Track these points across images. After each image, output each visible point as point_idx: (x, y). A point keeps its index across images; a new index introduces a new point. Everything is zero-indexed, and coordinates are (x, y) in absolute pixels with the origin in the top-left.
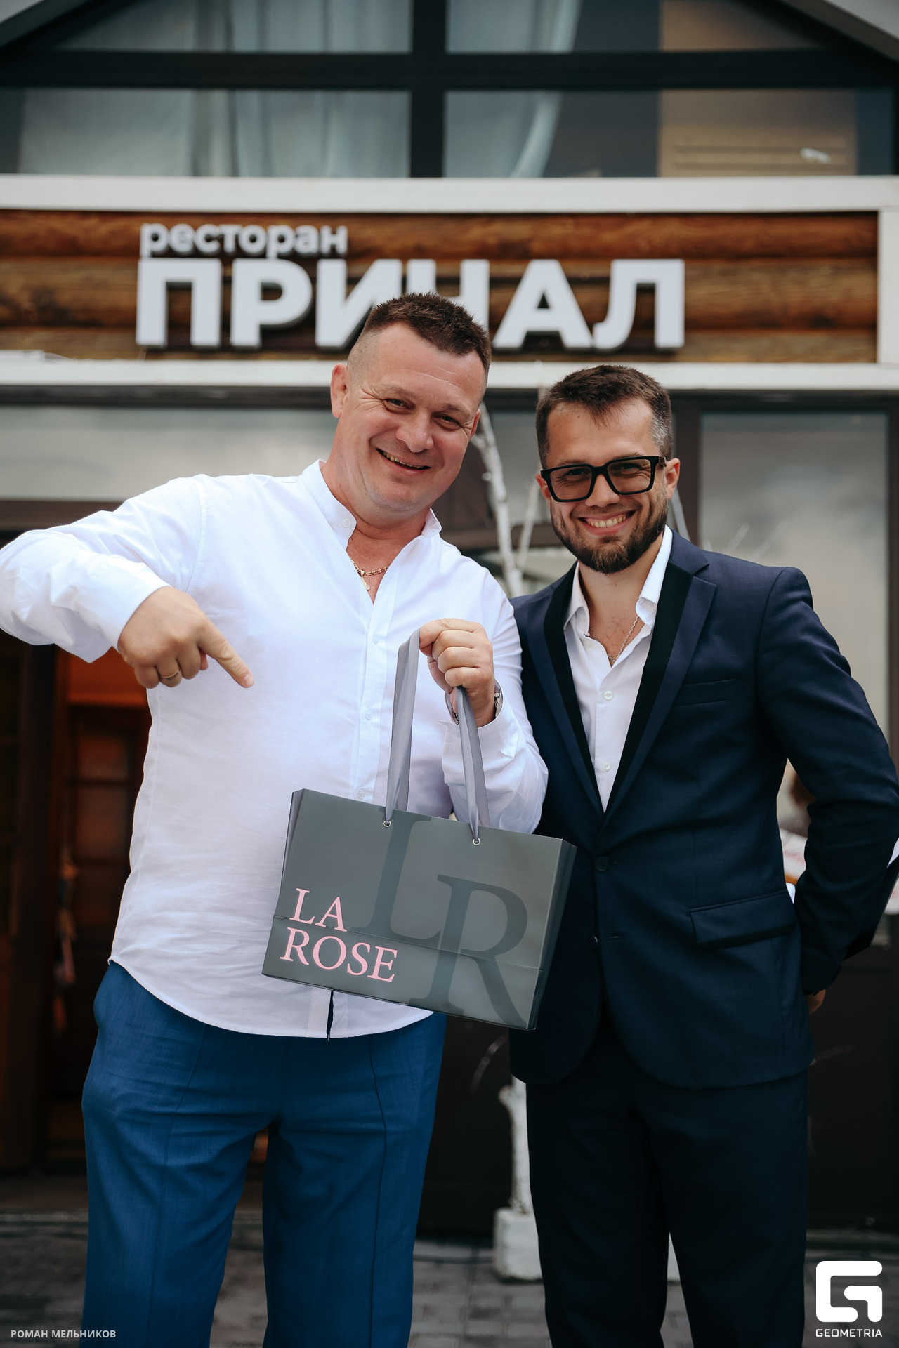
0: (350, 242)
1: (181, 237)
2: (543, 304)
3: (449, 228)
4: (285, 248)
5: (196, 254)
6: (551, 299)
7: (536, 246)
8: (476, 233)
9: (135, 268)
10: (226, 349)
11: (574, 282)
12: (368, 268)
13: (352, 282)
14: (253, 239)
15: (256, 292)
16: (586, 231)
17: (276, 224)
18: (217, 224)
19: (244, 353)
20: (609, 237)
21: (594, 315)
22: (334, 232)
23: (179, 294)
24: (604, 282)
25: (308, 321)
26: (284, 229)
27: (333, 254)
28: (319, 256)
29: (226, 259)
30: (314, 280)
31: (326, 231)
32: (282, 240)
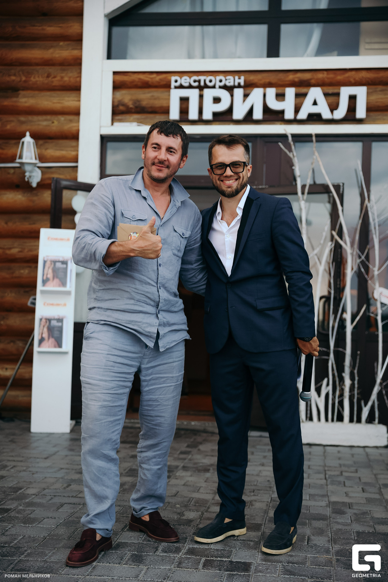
0: (245, 81)
1: (185, 80)
2: (315, 103)
3: (281, 75)
4: (222, 84)
5: (190, 87)
6: (318, 102)
7: (313, 81)
8: (291, 77)
9: (169, 92)
10: (201, 121)
11: (326, 95)
12: (252, 91)
13: (246, 96)
14: (211, 81)
15: (211, 100)
16: (331, 75)
17: (218, 76)
18: (198, 76)
19: (207, 122)
20: (340, 78)
21: (333, 107)
22: (239, 78)
23: (184, 101)
24: (338, 95)
25: (230, 110)
26: (221, 77)
27: (239, 86)
28: (234, 87)
29: (201, 88)
30: (232, 96)
31: (237, 78)
32: (221, 81)
